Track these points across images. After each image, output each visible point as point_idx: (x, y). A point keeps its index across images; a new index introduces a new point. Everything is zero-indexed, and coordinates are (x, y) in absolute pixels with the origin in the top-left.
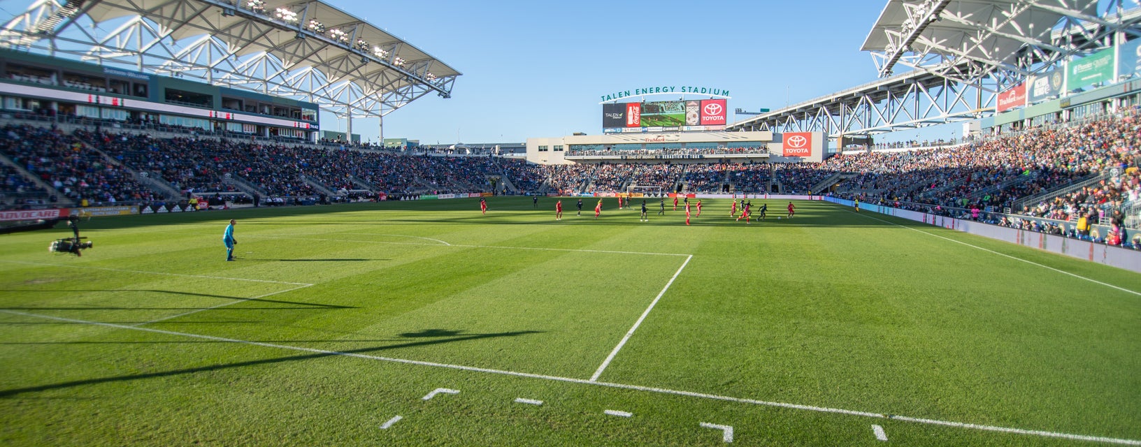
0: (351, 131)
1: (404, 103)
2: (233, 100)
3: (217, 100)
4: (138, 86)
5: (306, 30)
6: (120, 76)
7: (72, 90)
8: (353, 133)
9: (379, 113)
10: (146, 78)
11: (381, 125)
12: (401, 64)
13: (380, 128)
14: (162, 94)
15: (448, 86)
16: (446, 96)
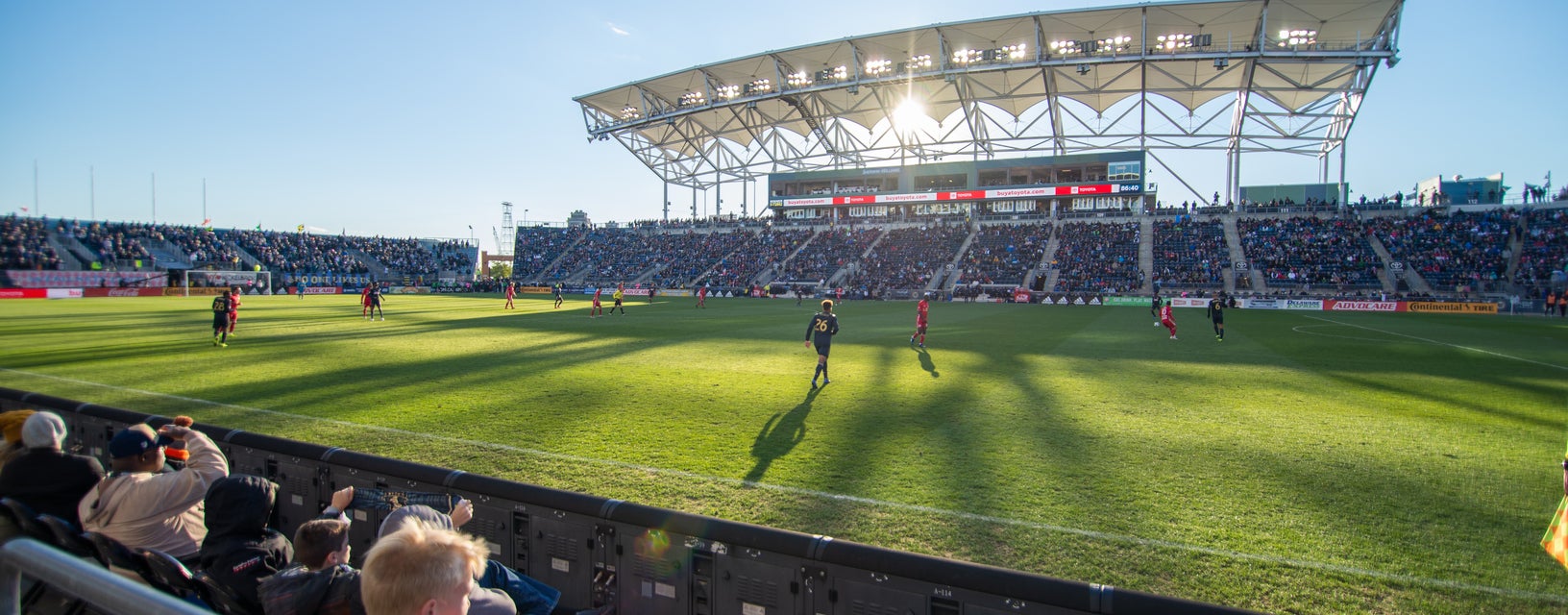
0: (1235, 183)
1: (1360, 99)
2: (994, 175)
3: (972, 178)
4: (892, 182)
5: (958, 68)
6: (874, 175)
8: (1241, 185)
10: (897, 171)
11: (1343, 157)
12: (1170, 46)
13: (1340, 160)
14: (912, 183)
15: (1393, 36)
16: (1391, 63)
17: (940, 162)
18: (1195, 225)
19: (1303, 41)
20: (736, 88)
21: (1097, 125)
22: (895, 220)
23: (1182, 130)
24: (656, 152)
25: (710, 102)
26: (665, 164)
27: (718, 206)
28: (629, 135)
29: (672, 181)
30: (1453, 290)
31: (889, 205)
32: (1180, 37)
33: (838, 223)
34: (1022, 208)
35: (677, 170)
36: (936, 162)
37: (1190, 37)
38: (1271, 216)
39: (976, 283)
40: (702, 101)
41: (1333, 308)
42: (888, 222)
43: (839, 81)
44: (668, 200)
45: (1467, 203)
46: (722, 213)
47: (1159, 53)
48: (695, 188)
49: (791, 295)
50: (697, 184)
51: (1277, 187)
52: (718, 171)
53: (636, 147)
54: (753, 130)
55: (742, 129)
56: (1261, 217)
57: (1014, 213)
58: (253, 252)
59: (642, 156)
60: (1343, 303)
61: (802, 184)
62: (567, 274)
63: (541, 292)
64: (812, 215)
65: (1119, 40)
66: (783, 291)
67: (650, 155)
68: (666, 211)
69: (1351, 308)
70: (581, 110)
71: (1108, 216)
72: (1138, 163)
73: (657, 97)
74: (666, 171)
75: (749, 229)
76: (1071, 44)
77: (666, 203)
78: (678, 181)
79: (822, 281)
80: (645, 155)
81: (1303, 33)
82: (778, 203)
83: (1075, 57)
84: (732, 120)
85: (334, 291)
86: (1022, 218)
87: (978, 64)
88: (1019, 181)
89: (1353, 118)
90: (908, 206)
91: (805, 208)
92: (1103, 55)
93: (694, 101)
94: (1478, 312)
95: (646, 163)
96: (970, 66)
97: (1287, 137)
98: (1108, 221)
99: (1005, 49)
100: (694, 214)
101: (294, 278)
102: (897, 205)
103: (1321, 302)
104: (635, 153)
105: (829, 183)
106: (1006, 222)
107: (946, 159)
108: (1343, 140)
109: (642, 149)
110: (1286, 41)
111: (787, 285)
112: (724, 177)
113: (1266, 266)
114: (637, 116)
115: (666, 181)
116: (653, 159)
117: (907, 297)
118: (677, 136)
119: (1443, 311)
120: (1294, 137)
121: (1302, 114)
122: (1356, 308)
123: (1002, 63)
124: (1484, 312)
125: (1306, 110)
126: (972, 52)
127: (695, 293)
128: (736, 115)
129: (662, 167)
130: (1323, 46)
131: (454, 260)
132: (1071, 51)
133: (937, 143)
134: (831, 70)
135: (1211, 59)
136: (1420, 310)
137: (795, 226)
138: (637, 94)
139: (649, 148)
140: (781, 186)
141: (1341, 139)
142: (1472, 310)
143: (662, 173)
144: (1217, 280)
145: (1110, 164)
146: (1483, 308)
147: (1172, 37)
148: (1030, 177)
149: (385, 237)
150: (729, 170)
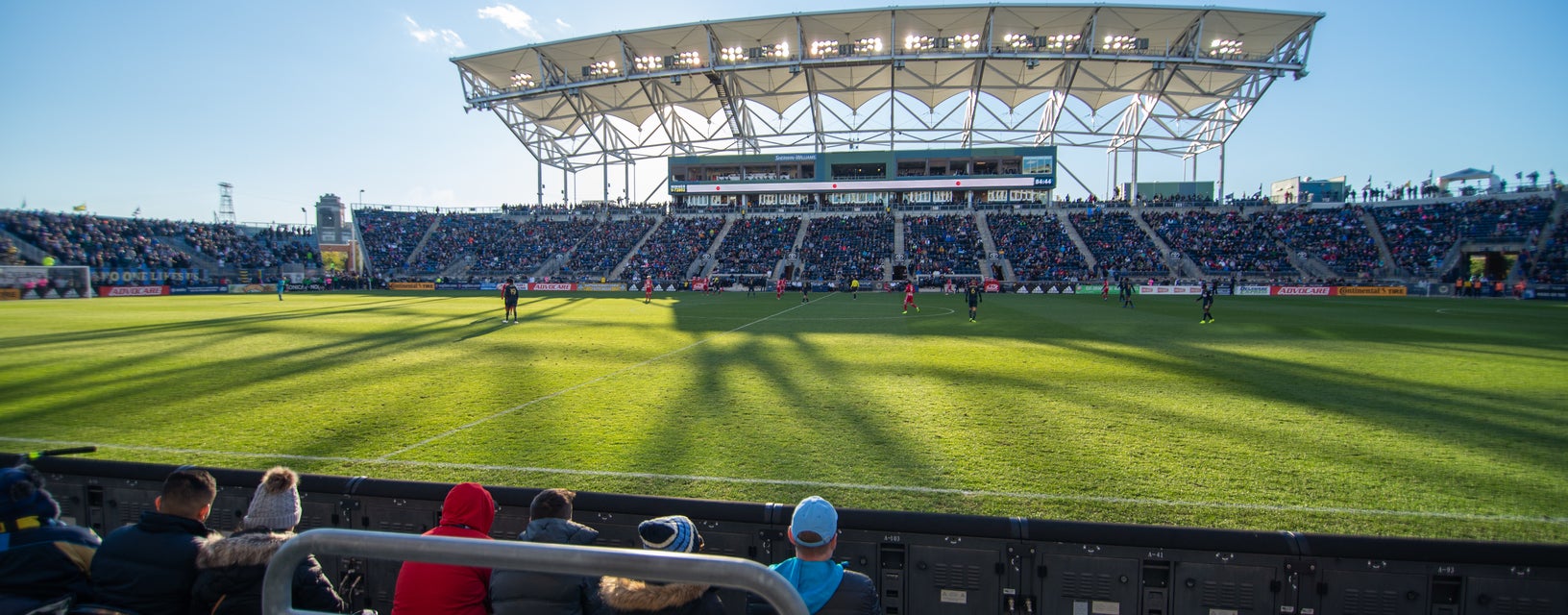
0: (1136, 180)
1: (1249, 107)
2: (912, 165)
3: (892, 168)
4: (806, 169)
5: (902, 54)
6: (789, 161)
7: (754, 181)
8: (1138, 181)
9: (1218, 136)
10: (813, 157)
11: (1222, 158)
12: (1117, 46)
13: (1220, 162)
14: (829, 170)
15: (1301, 51)
16: (1299, 74)
17: (855, 150)
18: (1107, 216)
19: (1232, 51)
20: (658, 59)
21: (1011, 120)
22: (812, 208)
23: (1088, 128)
24: (531, 127)
25: (626, 73)
26: (539, 142)
27: (606, 190)
28: (505, 106)
29: (546, 162)
30: (1356, 275)
31: (803, 193)
32: (1126, 38)
33: (750, 211)
34: (938, 198)
35: (550, 148)
36: (852, 150)
37: (1134, 39)
38: (1169, 210)
39: (936, 274)
40: (615, 71)
41: (1279, 293)
42: (805, 211)
43: (780, 59)
44: (543, 183)
45: (1321, 201)
46: (609, 198)
47: (1105, 53)
48: (565, 170)
49: (738, 288)
50: (568, 166)
51: (1158, 184)
52: (605, 151)
53: (512, 121)
54: (657, 107)
55: (648, 105)
56: (1162, 211)
57: (932, 204)
58: (33, 239)
59: (517, 130)
60: (1286, 289)
61: (710, 169)
62: (442, 267)
63: (419, 288)
64: (716, 202)
65: (1069, 38)
66: (729, 284)
67: (525, 130)
68: (540, 194)
69: (1293, 293)
70: (458, 73)
71: (1024, 207)
72: (1050, 157)
73: (555, 66)
74: (539, 148)
75: (649, 216)
76: (1024, 38)
77: (541, 186)
78: (550, 162)
79: (769, 273)
80: (520, 129)
81: (1232, 43)
82: (680, 188)
83: (1025, 51)
84: (638, 92)
85: (159, 292)
86: (943, 208)
87: (928, 51)
88: (938, 172)
89: (1239, 123)
90: (822, 194)
91: (710, 194)
92: (1051, 52)
93: (606, 71)
94: (1392, 294)
95: (521, 139)
96: (922, 52)
97: (1177, 138)
98: (1025, 213)
99: (958, 38)
100: (566, 199)
101: (99, 275)
102: (811, 194)
103: (1269, 288)
104: (511, 127)
105: (738, 168)
106: (927, 213)
107: (862, 148)
108: (1223, 143)
109: (518, 124)
110: (1218, 49)
111: (732, 277)
112: (610, 158)
113: (1196, 257)
114: (532, 84)
115: (540, 161)
116: (528, 134)
117: (871, 289)
118: (567, 109)
119: (1365, 294)
120: (1182, 139)
121: (1197, 118)
122: (1297, 293)
123: (953, 52)
124: (1396, 294)
125: (1201, 114)
126: (925, 38)
127: (628, 288)
128: (644, 88)
129: (536, 145)
130: (1246, 56)
131: (294, 251)
132: (1024, 44)
133: (852, 131)
134: (772, 47)
135: (1150, 62)
136: (1347, 294)
137: (701, 214)
138: (536, 58)
139: (524, 123)
140: (685, 169)
141: (1220, 142)
142: (1387, 294)
143: (535, 151)
144: (1161, 268)
145: (1024, 158)
146: (1395, 291)
147: (1118, 39)
148: (948, 169)
149: (196, 221)
150: (614, 152)
